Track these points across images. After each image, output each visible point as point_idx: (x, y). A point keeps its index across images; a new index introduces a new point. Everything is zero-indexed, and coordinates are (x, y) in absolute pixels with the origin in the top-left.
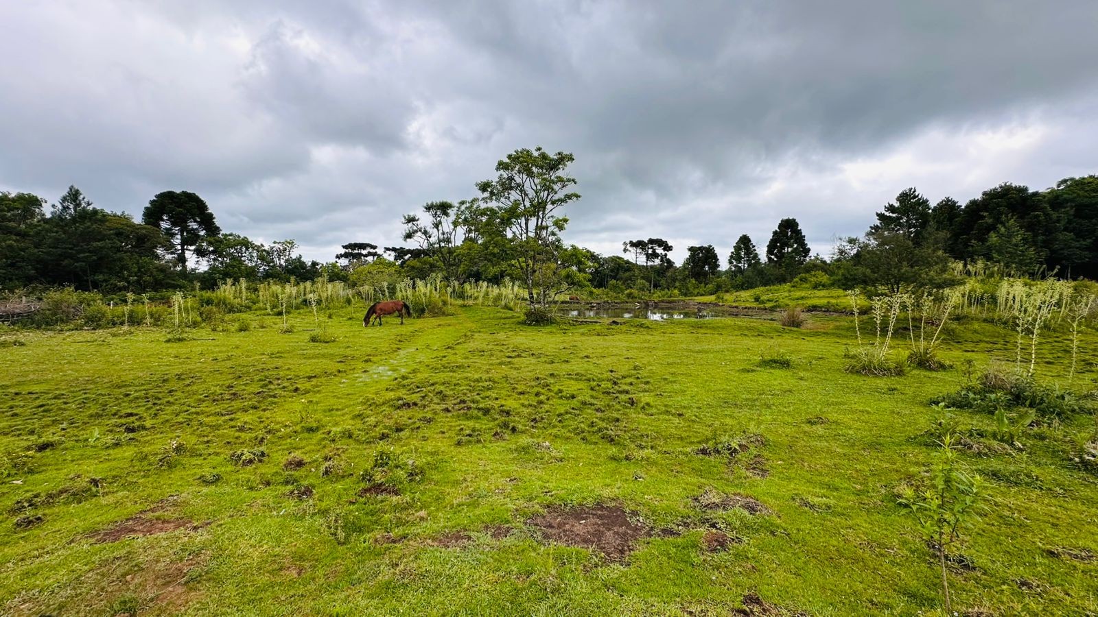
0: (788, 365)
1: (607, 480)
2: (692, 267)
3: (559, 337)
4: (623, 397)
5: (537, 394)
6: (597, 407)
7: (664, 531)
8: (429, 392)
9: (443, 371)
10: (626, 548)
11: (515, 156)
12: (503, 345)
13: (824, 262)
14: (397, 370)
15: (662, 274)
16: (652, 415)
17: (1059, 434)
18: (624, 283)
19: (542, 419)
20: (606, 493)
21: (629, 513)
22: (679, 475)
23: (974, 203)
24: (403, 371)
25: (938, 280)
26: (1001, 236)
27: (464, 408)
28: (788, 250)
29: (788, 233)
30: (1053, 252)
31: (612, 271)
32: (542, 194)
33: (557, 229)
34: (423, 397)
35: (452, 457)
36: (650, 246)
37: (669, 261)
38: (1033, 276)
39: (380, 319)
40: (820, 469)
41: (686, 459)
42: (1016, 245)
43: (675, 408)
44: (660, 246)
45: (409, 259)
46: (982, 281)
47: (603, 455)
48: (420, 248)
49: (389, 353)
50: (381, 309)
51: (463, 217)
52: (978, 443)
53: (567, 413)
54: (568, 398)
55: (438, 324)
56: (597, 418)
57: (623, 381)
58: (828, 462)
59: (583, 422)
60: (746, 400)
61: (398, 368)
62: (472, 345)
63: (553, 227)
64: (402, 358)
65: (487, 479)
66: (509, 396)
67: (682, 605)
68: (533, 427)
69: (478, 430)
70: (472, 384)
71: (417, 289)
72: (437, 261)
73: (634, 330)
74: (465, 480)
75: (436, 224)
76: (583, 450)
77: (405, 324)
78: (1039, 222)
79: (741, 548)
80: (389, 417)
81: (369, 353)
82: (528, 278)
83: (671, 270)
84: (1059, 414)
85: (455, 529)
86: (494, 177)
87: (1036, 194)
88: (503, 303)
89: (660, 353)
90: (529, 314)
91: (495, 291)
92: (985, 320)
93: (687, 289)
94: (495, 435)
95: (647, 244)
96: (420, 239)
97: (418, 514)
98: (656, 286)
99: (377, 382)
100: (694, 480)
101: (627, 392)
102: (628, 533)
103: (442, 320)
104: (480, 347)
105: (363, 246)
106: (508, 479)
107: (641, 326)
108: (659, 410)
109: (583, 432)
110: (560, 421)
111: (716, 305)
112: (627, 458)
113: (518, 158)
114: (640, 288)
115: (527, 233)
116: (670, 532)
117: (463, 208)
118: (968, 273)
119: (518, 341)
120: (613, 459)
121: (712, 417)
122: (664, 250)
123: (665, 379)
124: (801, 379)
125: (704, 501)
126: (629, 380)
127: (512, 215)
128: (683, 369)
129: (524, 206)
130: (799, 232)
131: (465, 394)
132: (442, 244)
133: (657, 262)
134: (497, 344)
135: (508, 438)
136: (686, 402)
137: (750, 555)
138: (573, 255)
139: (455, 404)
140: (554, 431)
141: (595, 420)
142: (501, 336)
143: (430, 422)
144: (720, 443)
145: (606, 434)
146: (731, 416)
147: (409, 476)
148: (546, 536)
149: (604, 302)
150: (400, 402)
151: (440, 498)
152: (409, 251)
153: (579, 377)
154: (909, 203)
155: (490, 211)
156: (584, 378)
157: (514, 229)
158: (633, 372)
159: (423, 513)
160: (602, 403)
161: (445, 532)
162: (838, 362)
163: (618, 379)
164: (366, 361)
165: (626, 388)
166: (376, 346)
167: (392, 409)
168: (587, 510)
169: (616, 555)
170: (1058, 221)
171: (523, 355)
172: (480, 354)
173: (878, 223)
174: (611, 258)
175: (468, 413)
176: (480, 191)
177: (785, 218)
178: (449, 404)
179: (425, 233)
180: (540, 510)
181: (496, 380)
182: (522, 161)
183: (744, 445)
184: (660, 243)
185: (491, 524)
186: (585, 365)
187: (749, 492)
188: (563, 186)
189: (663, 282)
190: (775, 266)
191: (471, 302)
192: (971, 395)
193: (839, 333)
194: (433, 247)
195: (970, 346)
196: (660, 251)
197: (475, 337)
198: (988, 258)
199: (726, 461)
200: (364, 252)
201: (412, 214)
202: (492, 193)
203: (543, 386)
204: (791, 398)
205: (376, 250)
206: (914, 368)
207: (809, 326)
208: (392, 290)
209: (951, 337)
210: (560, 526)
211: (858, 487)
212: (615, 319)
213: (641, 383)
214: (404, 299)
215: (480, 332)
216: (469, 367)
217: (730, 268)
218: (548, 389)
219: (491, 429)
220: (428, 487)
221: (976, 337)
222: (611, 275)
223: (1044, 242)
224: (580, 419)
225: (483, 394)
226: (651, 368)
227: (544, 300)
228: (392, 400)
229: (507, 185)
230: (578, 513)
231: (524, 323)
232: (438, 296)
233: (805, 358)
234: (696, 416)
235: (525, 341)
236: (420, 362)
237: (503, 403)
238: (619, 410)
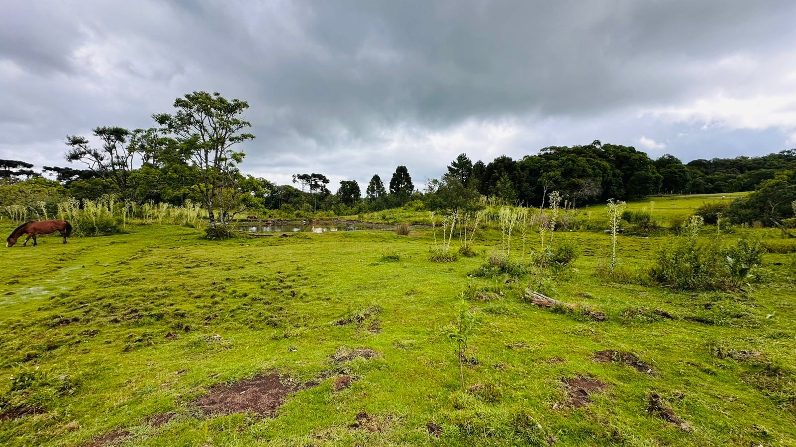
0: (398, 259)
1: (268, 356)
2: (343, 196)
3: (237, 249)
4: (287, 291)
5: (213, 297)
6: (265, 301)
7: (308, 384)
8: (95, 306)
9: (113, 286)
10: (277, 404)
11: (193, 96)
12: (182, 257)
13: (422, 194)
14: (56, 288)
15: (322, 200)
16: (308, 302)
17: (517, 286)
18: (294, 206)
19: (216, 316)
20: (265, 366)
21: (282, 377)
22: (323, 342)
23: (491, 164)
24: (64, 289)
25: (474, 207)
26: (502, 183)
27: (135, 316)
28: (402, 186)
29: (401, 175)
30: (522, 192)
31: (284, 196)
32: (220, 132)
33: (235, 161)
34: (87, 312)
35: (117, 364)
36: (313, 179)
37: (327, 191)
38: (514, 205)
39: (35, 239)
40: (410, 323)
41: (329, 330)
42: (508, 188)
43: (325, 295)
44: (320, 179)
45: (76, 180)
46: (494, 207)
47: (267, 337)
48: (90, 170)
49: (45, 273)
50: (35, 229)
51: (140, 144)
52: (485, 294)
53: (238, 309)
54: (240, 297)
55: (110, 242)
56: (264, 310)
57: (288, 279)
58: (415, 318)
59: (252, 314)
60: (372, 284)
61: (58, 287)
62: (149, 259)
63: (231, 160)
64: (63, 277)
65: (154, 377)
66: (185, 301)
67: (314, 433)
68: (206, 324)
69: (149, 335)
70: (146, 294)
71: (85, 209)
72: (111, 183)
73: (299, 240)
74: (130, 382)
75: (109, 148)
76: (252, 336)
77: (69, 243)
78: (516, 177)
79: (358, 383)
80: (40, 336)
81: (15, 274)
82: (208, 200)
83: (329, 197)
84: (518, 276)
85: (111, 430)
86: (173, 112)
87: (515, 162)
88: (184, 222)
89: (317, 257)
90: (209, 231)
91: (176, 211)
92: (495, 228)
93: (340, 211)
94: (167, 336)
95: (311, 178)
96: (88, 161)
97: (67, 426)
98: (318, 208)
99: (25, 303)
100: (333, 344)
101: (290, 287)
102: (280, 392)
103: (116, 238)
104: (158, 260)
105: (14, 164)
106: (177, 372)
107: (305, 237)
108: (313, 298)
109: (251, 322)
110: (232, 316)
111: (358, 221)
112: (286, 336)
113: (197, 98)
114: (306, 210)
115: (206, 162)
116: (312, 384)
117: (139, 135)
118: (489, 203)
119: (197, 253)
120: (275, 338)
121: (349, 298)
122: (323, 182)
123: (320, 275)
124: (405, 267)
125: (337, 357)
126: (292, 278)
127: (191, 146)
128: (333, 267)
129: (204, 140)
130: (408, 175)
131: (137, 304)
132: (117, 168)
133: (319, 191)
134: (176, 258)
135: (181, 337)
136: (333, 290)
137: (363, 386)
138: (250, 183)
139: (125, 315)
140: (226, 325)
141: (262, 311)
142: (182, 250)
143: (93, 335)
144: (352, 315)
145: (271, 321)
146: (361, 296)
147: (60, 391)
148: (208, 412)
149: (278, 220)
150: (57, 320)
151: (98, 404)
152: (76, 172)
153: (252, 279)
154: (463, 162)
155: (169, 141)
156: (256, 279)
157: (194, 158)
158: (296, 272)
159: (74, 424)
160: (270, 298)
161: (99, 435)
162: (426, 256)
163: (284, 278)
164: (12, 283)
165: (290, 284)
166: (27, 267)
167: (43, 329)
168: (247, 382)
169: (268, 412)
170: (523, 177)
171: (201, 265)
172: (157, 267)
173: (448, 172)
174: (284, 186)
175: (140, 320)
176: (158, 123)
177: (400, 166)
178: (118, 315)
179: (96, 155)
180: (204, 392)
181: (173, 288)
182: (201, 101)
183: (368, 314)
184: (321, 177)
185: (153, 415)
186: (258, 269)
187: (368, 345)
188: (240, 127)
189: (323, 205)
190: (394, 196)
191: (150, 221)
192: (485, 269)
193: (429, 238)
194: (106, 170)
195: (488, 243)
196: (320, 183)
197: (153, 252)
198: (497, 195)
199: (356, 326)
200: (14, 170)
201: (79, 136)
202: (171, 126)
203: (219, 289)
204: (398, 280)
205: (32, 169)
206: (461, 257)
207: (412, 234)
208: (52, 210)
209: (480, 238)
210: (221, 401)
211: (429, 329)
212: (285, 233)
213: (302, 279)
214: (68, 219)
215: (158, 247)
216: (144, 279)
217: (368, 197)
218: (224, 292)
219: (164, 332)
220: (84, 397)
221: (491, 238)
222: (283, 200)
223: (518, 187)
224: (250, 312)
225: (158, 302)
226: (309, 267)
227: (223, 219)
228: (45, 319)
229: (186, 121)
230: (239, 387)
231: (205, 238)
232: (111, 216)
233: (408, 254)
234: (338, 299)
235: (205, 253)
236: (86, 279)
237: (178, 307)
238: (283, 301)
